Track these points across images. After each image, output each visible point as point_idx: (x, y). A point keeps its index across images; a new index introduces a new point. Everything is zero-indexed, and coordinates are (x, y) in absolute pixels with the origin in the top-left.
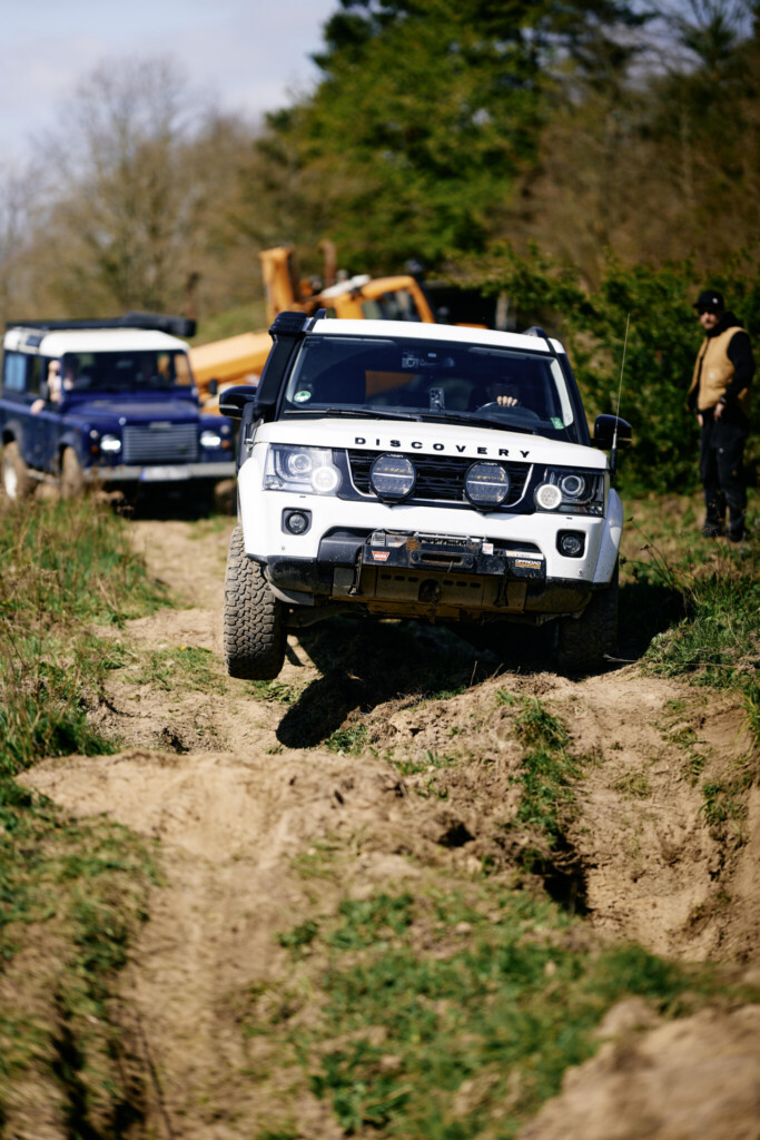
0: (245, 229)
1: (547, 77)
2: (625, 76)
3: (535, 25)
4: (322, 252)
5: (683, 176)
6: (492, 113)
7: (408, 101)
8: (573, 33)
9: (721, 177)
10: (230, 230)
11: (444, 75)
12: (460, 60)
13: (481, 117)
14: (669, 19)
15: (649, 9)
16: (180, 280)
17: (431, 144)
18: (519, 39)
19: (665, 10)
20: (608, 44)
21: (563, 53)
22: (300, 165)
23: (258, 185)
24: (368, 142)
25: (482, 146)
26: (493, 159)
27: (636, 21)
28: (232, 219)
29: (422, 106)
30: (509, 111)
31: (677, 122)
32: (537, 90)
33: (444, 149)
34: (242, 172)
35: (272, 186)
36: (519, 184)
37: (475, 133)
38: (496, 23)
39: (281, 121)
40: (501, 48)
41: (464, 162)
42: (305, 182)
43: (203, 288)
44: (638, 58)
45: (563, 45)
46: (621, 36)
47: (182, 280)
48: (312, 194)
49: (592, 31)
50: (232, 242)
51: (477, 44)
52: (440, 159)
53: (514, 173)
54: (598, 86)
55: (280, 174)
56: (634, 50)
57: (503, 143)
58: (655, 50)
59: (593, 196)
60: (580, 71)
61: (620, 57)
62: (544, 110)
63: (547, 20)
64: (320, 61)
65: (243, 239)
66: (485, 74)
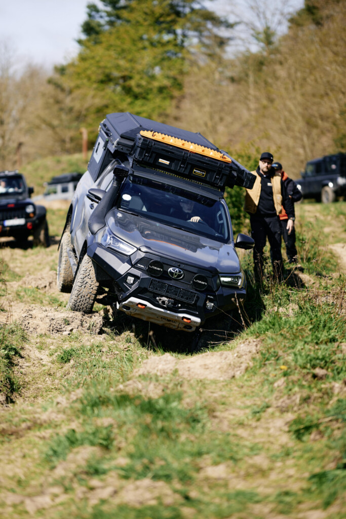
0: (44, 121)
1: (189, 52)
2: (224, 52)
3: (183, 27)
4: (81, 134)
5: (250, 100)
6: (162, 69)
7: (122, 63)
8: (200, 32)
9: (265, 102)
10: (37, 122)
11: (139, 50)
12: (147, 44)
13: (157, 70)
14: (247, 24)
15: (237, 20)
16: (14, 145)
17: (132, 83)
18: (174, 33)
19: (245, 20)
20: (216, 37)
21: (195, 41)
22: (70, 92)
23: (51, 101)
24: (102, 82)
25: (156, 84)
26: (161, 90)
27: (230, 26)
28: (39, 117)
29: (128, 65)
30: (169, 68)
31: (247, 75)
32: (183, 59)
33: (139, 86)
34: (43, 95)
35: (58, 102)
36: (174, 103)
37: (153, 77)
38: (164, 25)
39: (61, 70)
40: (167, 37)
41: (148, 91)
42: (73, 100)
43: (24, 150)
44: (231, 43)
45: (195, 36)
46: (223, 32)
47: (15, 145)
48: (77, 106)
49: (209, 30)
50: (38, 127)
51: (155, 37)
52: (137, 90)
53: (172, 97)
54: (211, 56)
55: (61, 96)
56: (229, 39)
57: (166, 82)
58: (241, 39)
59: (207, 109)
60: (204, 50)
61: (222, 42)
62: (186, 67)
63: (188, 25)
64: (80, 42)
65: (44, 126)
66: (159, 50)
